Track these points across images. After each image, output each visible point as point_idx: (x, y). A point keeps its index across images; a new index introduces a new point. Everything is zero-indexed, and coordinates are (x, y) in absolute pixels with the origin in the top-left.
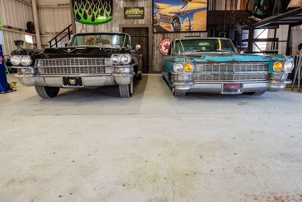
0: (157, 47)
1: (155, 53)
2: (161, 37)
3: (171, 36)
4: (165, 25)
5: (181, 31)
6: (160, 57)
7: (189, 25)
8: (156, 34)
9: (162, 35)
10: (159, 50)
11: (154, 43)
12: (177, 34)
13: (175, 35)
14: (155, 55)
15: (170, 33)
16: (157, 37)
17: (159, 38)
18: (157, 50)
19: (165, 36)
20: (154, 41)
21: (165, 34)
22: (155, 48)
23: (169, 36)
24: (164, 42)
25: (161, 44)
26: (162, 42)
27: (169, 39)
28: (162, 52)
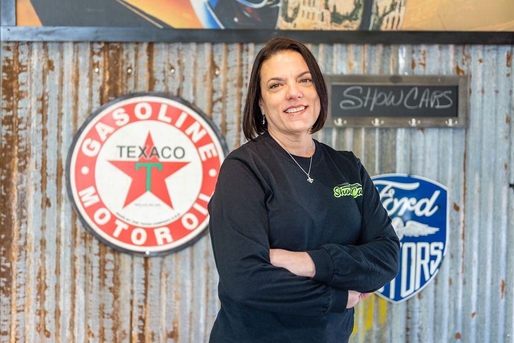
0: (52, 169)
1: (32, 230)
2: (84, 79)
3: (189, 72)
5: (282, 24)
6: (79, 264)
8: (35, 51)
9: (98, 59)
10: (66, 202)
11: (21, 130)
12: (247, 50)
13: (226, 63)
14: (28, 250)
15: (181, 46)
16: (44, 74)
17: (69, 87)
18: (44, 204)
19: (129, 65)
20: (19, 116)
21: (125, 53)
22: (27, 181)
23: (173, 71)
24: (117, 128)
25: (92, 146)
26: (103, 129)
27: (166, 95)
28: (96, 222)
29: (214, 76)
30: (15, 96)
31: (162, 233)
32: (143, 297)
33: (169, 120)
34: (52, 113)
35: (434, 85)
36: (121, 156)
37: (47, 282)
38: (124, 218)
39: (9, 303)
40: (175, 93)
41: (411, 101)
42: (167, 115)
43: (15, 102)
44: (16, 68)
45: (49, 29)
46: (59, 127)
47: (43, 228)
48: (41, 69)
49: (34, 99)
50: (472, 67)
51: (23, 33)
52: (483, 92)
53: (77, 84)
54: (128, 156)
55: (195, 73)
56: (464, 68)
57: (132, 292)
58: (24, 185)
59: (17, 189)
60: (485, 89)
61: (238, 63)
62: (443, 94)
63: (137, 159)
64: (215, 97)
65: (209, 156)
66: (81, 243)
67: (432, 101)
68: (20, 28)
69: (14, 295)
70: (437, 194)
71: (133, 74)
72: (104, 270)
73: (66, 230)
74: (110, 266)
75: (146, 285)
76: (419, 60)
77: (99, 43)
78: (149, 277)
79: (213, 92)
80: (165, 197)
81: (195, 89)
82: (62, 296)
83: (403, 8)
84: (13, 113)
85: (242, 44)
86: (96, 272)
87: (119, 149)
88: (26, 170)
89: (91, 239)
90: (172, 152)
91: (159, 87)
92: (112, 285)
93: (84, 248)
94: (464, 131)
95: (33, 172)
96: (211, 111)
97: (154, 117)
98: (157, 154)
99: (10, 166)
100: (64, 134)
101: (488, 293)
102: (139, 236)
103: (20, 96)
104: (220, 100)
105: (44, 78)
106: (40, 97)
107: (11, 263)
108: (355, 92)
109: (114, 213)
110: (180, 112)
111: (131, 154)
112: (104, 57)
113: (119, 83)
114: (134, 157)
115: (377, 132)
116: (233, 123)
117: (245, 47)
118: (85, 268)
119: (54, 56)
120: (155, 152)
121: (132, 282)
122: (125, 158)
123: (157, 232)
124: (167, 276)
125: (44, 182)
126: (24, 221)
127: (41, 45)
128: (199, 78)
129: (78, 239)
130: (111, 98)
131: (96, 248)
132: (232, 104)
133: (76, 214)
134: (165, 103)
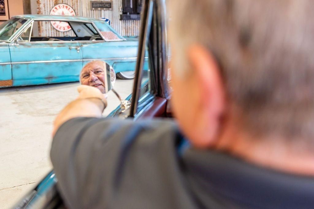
1: (44, 28)
17: (48, 2)
24: (57, 9)
26: (55, 10)
27: (65, 4)
34: (46, 7)
35: (107, 3)
40: (66, 3)
41: (104, 5)
42: (66, 7)
46: (47, 9)
47: (46, 27)
53: (50, 2)
60: (115, 4)
62: (109, 4)
67: (107, 5)
70: (109, 21)
79: (73, 3)
81: (70, 3)
89: (54, 29)
91: (64, 2)
94: (112, 11)
96: (73, 6)
97: (64, 7)
100: (48, 11)
103: (40, 4)
108: (95, 4)
110: (68, 7)
113: (57, 2)
115: (99, 11)
129: (52, 29)
130: (56, 4)
131: (55, 31)
132: (76, 5)
133: (51, 25)
134: (65, 5)
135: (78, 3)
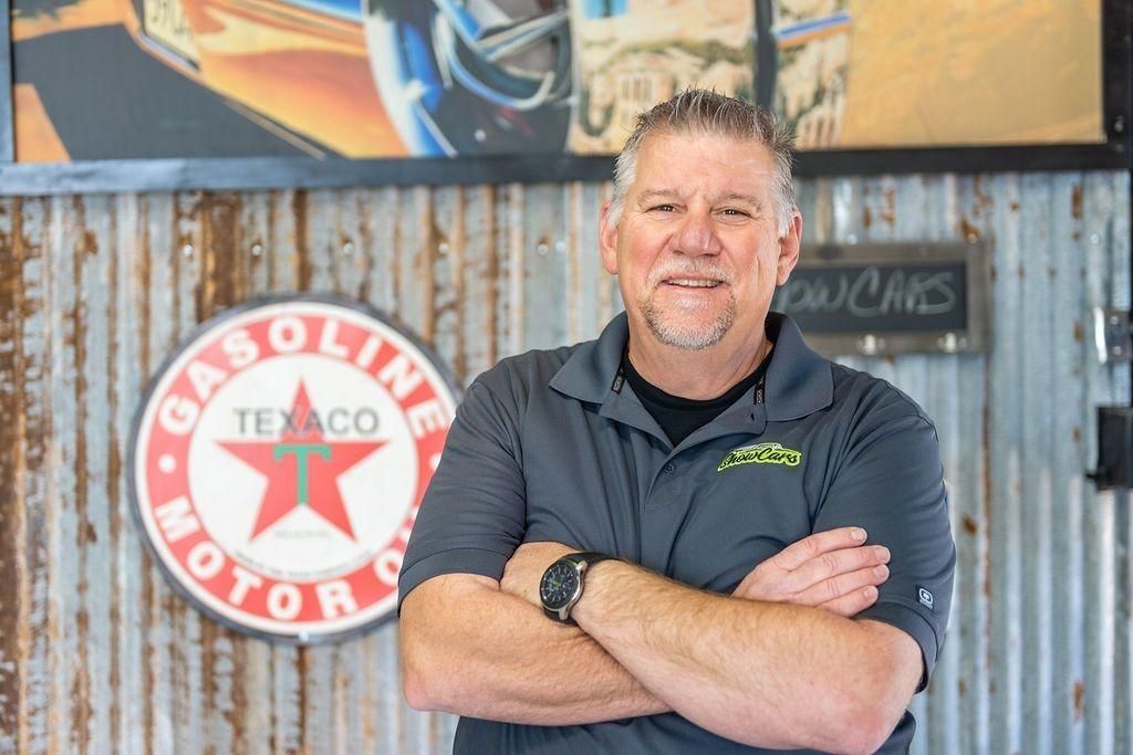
0: (97, 461)
1: (58, 591)
2: (161, 270)
3: (383, 249)
4: (240, 36)
5: (579, 142)
6: (161, 661)
7: (739, 34)
8: (57, 215)
9: (192, 227)
10: (129, 531)
11: (32, 380)
12: (507, 198)
13: (463, 227)
14: (51, 635)
15: (365, 195)
16: (78, 261)
17: (129, 287)
18: (84, 534)
19: (255, 238)
20: (27, 352)
21: (247, 211)
22: (46, 490)
23: (348, 247)
24: (232, 372)
25: (181, 412)
26: (203, 376)
27: (337, 298)
28: (193, 574)
29: (436, 255)
30: (17, 310)
31: (334, 593)
32: (295, 731)
33: (342, 351)
34: (95, 343)
35: (913, 262)
36: (243, 429)
37: (93, 701)
38: (251, 562)
39: (13, 747)
40: (355, 293)
41: (865, 299)
42: (339, 340)
43: (17, 323)
44: (18, 250)
45: (84, 166)
46: (112, 373)
47: (82, 588)
48: (70, 252)
49: (57, 316)
50: (996, 222)
51: (30, 178)
52: (1021, 273)
53: (146, 280)
54: (258, 431)
55: (397, 251)
56: (978, 224)
57: (274, 720)
58: (40, 496)
59: (26, 504)
60: (1028, 268)
61: (487, 227)
62: (934, 281)
63: (276, 437)
64: (441, 300)
65: (431, 426)
66: (162, 618)
67: (911, 298)
68: (25, 166)
69: (24, 731)
71: (264, 255)
72: (213, 674)
73: (130, 591)
74: (224, 666)
75: (303, 703)
76: (880, 208)
77: (192, 192)
78: (310, 689)
79: (436, 289)
80: (337, 515)
81: (396, 285)
82: (124, 731)
83: (840, 101)
84: (15, 345)
85: (494, 186)
86: (195, 679)
87: (237, 419)
88: (43, 467)
89: (183, 609)
90: (350, 421)
91: (320, 283)
92: (228, 705)
93: (169, 631)
94: (981, 362)
95: (58, 470)
96: (433, 329)
97: (312, 346)
98: (319, 425)
99: (10, 458)
100: (121, 387)
101: (1045, 709)
102: (284, 602)
103: (27, 310)
104: (452, 306)
105: (77, 269)
106: (71, 309)
107: (16, 662)
109: (232, 552)
110: (365, 335)
111: (264, 427)
112: (204, 220)
113: (236, 275)
114: (270, 432)
116: (479, 355)
117: (502, 191)
118: (173, 671)
119: (98, 224)
120: (314, 421)
121: (272, 699)
122: (251, 435)
123: (323, 593)
124: (346, 684)
125: (81, 489)
126: (41, 572)
127: (70, 202)
128: (406, 261)
129: (157, 610)
130: (220, 308)
131: (193, 627)
132: (477, 315)
133: (149, 557)
134: (334, 315)
135: (514, 290)
